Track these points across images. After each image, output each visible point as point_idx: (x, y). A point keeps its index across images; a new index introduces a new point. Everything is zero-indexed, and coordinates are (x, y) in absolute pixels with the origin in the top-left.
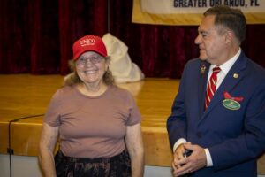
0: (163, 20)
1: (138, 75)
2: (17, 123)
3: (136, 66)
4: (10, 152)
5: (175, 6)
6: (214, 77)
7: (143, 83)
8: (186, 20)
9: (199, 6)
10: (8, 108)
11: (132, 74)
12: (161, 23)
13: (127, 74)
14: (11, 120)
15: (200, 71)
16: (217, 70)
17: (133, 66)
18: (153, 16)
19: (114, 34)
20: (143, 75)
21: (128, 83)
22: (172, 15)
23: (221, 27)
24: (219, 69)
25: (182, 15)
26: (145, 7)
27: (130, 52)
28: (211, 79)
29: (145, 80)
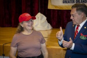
0: (59, 8)
1: (50, 27)
2: (6, 45)
3: (49, 24)
4: (4, 55)
5: (63, 3)
6: (77, 28)
7: (52, 30)
8: (67, 8)
9: (72, 3)
10: (3, 39)
11: (48, 27)
12: (58, 9)
13: (46, 27)
14: (4, 44)
15: (72, 26)
16: (78, 26)
17: (48, 24)
18: (55, 6)
19: (41, 13)
20: (52, 28)
21: (46, 30)
22: (62, 6)
23: (79, 12)
24: (79, 25)
25: (66, 6)
26: (53, 3)
27: (47, 19)
28: (76, 29)
29: (52, 29)
